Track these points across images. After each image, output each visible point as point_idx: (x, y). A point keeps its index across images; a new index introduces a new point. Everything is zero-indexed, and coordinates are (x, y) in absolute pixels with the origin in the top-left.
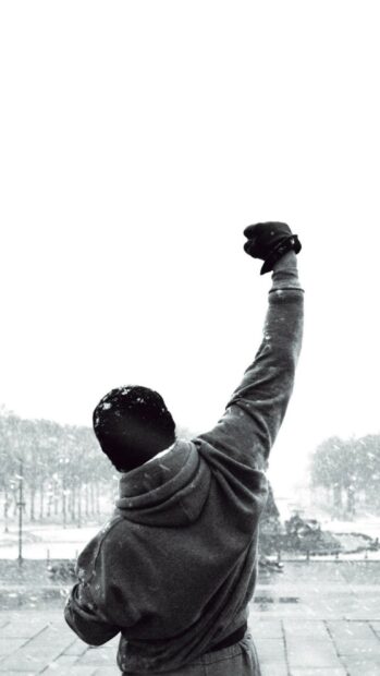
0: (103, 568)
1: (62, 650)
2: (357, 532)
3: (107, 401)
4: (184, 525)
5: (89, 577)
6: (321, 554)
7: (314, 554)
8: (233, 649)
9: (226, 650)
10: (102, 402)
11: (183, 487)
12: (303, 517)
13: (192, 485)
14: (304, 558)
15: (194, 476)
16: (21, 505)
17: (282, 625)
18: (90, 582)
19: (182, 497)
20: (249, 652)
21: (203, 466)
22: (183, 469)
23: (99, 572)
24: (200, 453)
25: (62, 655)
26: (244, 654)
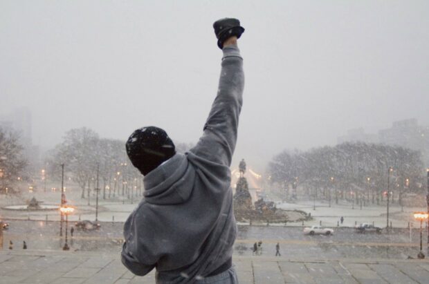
0: (136, 231)
1: (120, 276)
2: (298, 209)
3: (133, 137)
4: (181, 203)
5: (128, 237)
6: (276, 222)
7: (272, 222)
8: (225, 274)
9: (220, 275)
10: (130, 138)
11: (177, 181)
12: (265, 200)
13: (183, 179)
14: (266, 224)
15: (184, 173)
16: (97, 190)
17: (252, 264)
18: (129, 239)
19: (177, 187)
20: (234, 276)
21: (190, 167)
22: (177, 170)
23: (134, 234)
24: (189, 160)
25: (120, 278)
26: (231, 276)
